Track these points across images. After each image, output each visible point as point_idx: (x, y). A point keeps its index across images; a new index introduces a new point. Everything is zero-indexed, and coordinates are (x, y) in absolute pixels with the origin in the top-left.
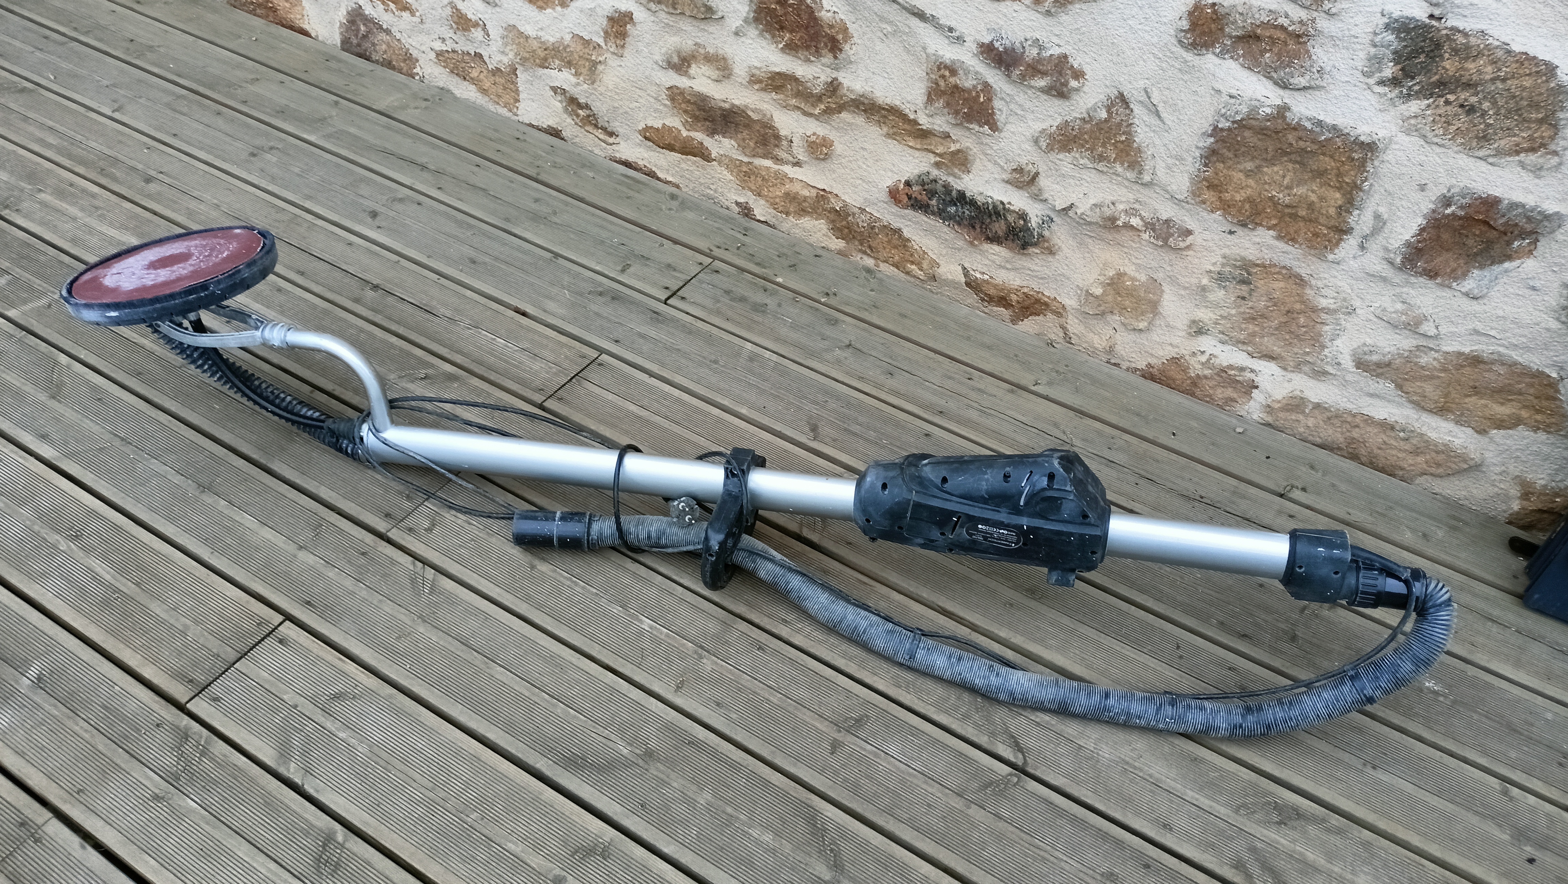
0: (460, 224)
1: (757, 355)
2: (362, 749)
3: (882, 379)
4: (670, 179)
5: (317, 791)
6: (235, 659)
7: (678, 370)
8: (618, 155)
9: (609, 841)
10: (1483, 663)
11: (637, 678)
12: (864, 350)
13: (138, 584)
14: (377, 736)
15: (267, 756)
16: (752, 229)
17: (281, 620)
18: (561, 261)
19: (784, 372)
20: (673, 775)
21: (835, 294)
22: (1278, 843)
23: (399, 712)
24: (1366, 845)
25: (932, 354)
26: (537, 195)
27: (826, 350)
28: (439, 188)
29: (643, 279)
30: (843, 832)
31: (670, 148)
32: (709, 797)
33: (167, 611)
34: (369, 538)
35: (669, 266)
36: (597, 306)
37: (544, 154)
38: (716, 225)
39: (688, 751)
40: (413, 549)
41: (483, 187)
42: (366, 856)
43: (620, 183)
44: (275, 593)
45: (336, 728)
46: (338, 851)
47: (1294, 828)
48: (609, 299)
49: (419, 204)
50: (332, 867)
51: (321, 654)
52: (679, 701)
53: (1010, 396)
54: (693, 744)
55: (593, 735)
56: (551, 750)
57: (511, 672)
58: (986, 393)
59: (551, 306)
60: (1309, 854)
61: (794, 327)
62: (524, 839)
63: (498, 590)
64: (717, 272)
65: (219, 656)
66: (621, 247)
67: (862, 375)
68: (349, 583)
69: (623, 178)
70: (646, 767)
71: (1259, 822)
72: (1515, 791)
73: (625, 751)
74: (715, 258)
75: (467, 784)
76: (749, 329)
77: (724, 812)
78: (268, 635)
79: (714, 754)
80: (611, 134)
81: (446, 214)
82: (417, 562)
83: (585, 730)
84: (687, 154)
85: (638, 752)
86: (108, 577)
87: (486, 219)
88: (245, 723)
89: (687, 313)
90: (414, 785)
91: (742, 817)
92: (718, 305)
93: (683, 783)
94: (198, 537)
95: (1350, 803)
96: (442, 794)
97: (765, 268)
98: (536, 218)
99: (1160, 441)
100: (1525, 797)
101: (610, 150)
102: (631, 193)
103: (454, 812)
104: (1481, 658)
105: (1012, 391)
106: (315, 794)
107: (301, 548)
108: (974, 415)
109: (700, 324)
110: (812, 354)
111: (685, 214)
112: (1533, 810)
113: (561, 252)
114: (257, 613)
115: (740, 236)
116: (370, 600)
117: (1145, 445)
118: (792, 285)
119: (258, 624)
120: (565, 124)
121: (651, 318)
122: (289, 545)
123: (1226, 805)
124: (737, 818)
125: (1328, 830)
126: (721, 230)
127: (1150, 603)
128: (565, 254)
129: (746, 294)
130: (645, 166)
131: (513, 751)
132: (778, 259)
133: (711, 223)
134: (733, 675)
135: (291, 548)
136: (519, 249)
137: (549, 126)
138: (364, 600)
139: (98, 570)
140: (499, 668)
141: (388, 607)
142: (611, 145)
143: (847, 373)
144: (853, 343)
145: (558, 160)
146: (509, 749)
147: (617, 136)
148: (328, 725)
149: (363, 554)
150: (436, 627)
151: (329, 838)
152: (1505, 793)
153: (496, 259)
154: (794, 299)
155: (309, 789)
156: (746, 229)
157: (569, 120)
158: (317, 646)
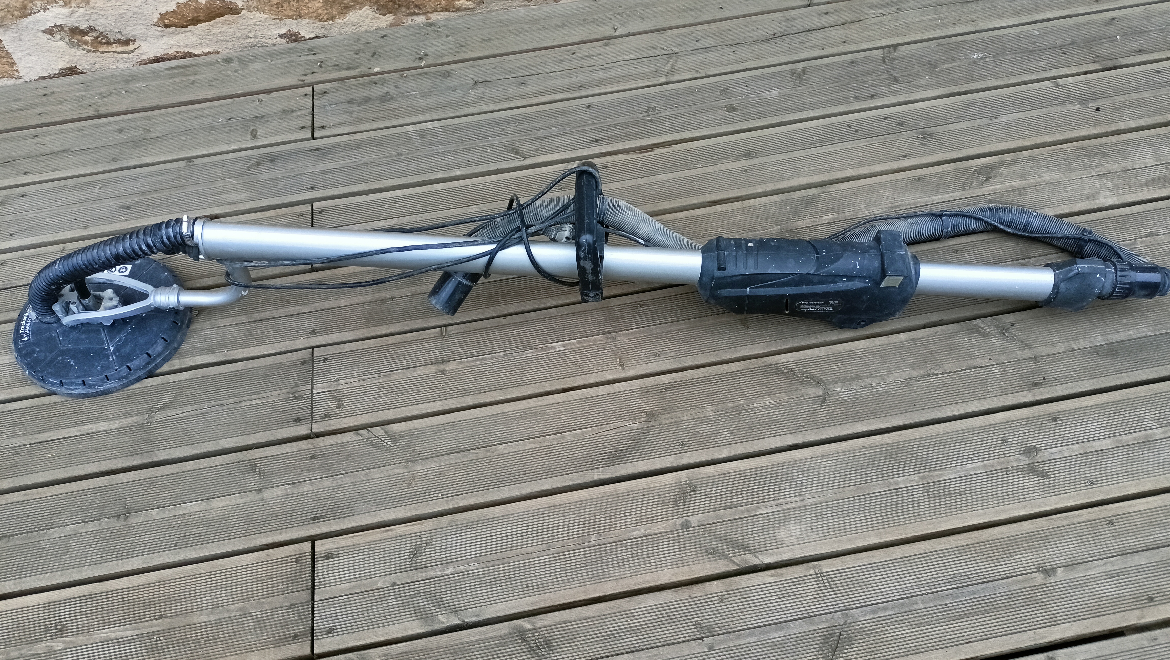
0: (79, 187)
1: (424, 130)
2: (473, 567)
3: (521, 90)
4: (207, 50)
5: (478, 616)
6: (310, 597)
7: (381, 177)
8: (145, 58)
9: (687, 479)
10: (986, 27)
11: (592, 381)
12: (489, 79)
13: (161, 617)
14: (474, 551)
15: (415, 627)
16: (315, 47)
17: (310, 545)
18: (197, 161)
19: (455, 129)
20: (679, 414)
21: (426, 55)
22: (997, 190)
23: (470, 525)
24: (1030, 158)
25: (533, 54)
26: (118, 127)
27: (464, 96)
28: (25, 173)
29: (276, 133)
30: (800, 363)
31: (195, 21)
32: (712, 408)
33: (212, 613)
34: (303, 445)
35: (284, 111)
36: (265, 174)
37: (83, 93)
38: (284, 60)
39: (671, 394)
40: (345, 426)
41: (62, 148)
42: (558, 620)
43: (173, 76)
44: (281, 533)
45: (440, 571)
46: (537, 634)
47: (995, 176)
48: (269, 163)
49: (23, 196)
50: (545, 646)
51: (368, 539)
52: (631, 373)
53: (609, 49)
54: (668, 388)
55: (606, 433)
56: (592, 462)
57: (511, 442)
58: (593, 56)
59: (231, 197)
60: (1014, 183)
61: (424, 95)
62: (639, 523)
63: (438, 403)
64: (325, 93)
65: (294, 605)
66: (231, 121)
67: (507, 97)
68: (327, 483)
69: (171, 72)
70: (658, 423)
71: (978, 187)
72: (1060, 81)
73: (636, 425)
74: (312, 85)
75: (566, 526)
76: (396, 117)
77: (729, 408)
78: (313, 561)
79: (686, 383)
80: (127, 42)
81: (55, 189)
82: (359, 432)
83: (598, 435)
84: (213, 18)
85: (643, 419)
86: (130, 633)
87: (96, 171)
88: (373, 624)
89: (338, 135)
90: (534, 555)
91: (742, 402)
92: (354, 115)
93: (689, 413)
94: (168, 548)
95: (1004, 144)
96: (559, 544)
97: (356, 68)
98: (136, 144)
99: (719, 17)
100: (1067, 81)
101: (134, 58)
102: (192, 78)
103: (578, 547)
104: (983, 25)
105: (606, 45)
106: (479, 619)
107: (260, 491)
108: (600, 75)
109: (357, 136)
110: (458, 105)
111: (251, 67)
112: (1076, 84)
113: (189, 155)
114: (285, 555)
115: (311, 57)
116: (358, 480)
117: (714, 25)
118: (389, 67)
119: (296, 561)
120: (76, 59)
121: (317, 156)
122: (247, 496)
123: (957, 190)
124: (740, 405)
125: (1009, 165)
126: (293, 62)
127: (812, 114)
128: (195, 154)
129: (365, 94)
130: (177, 52)
131: (571, 483)
132: (357, 56)
133: (279, 61)
134: (644, 332)
135: (253, 497)
136: (151, 175)
137: (61, 69)
138: (353, 484)
139: (113, 635)
140: (500, 447)
141: (377, 474)
142: (133, 52)
143: (495, 102)
144: (476, 80)
145: (102, 90)
146: (567, 484)
147: (135, 40)
148: (432, 574)
149: (313, 457)
150: (427, 458)
151: (522, 634)
152: (1057, 85)
153: (143, 193)
154: (402, 76)
155: (470, 619)
156: (310, 50)
157: (80, 52)
158: (359, 538)
